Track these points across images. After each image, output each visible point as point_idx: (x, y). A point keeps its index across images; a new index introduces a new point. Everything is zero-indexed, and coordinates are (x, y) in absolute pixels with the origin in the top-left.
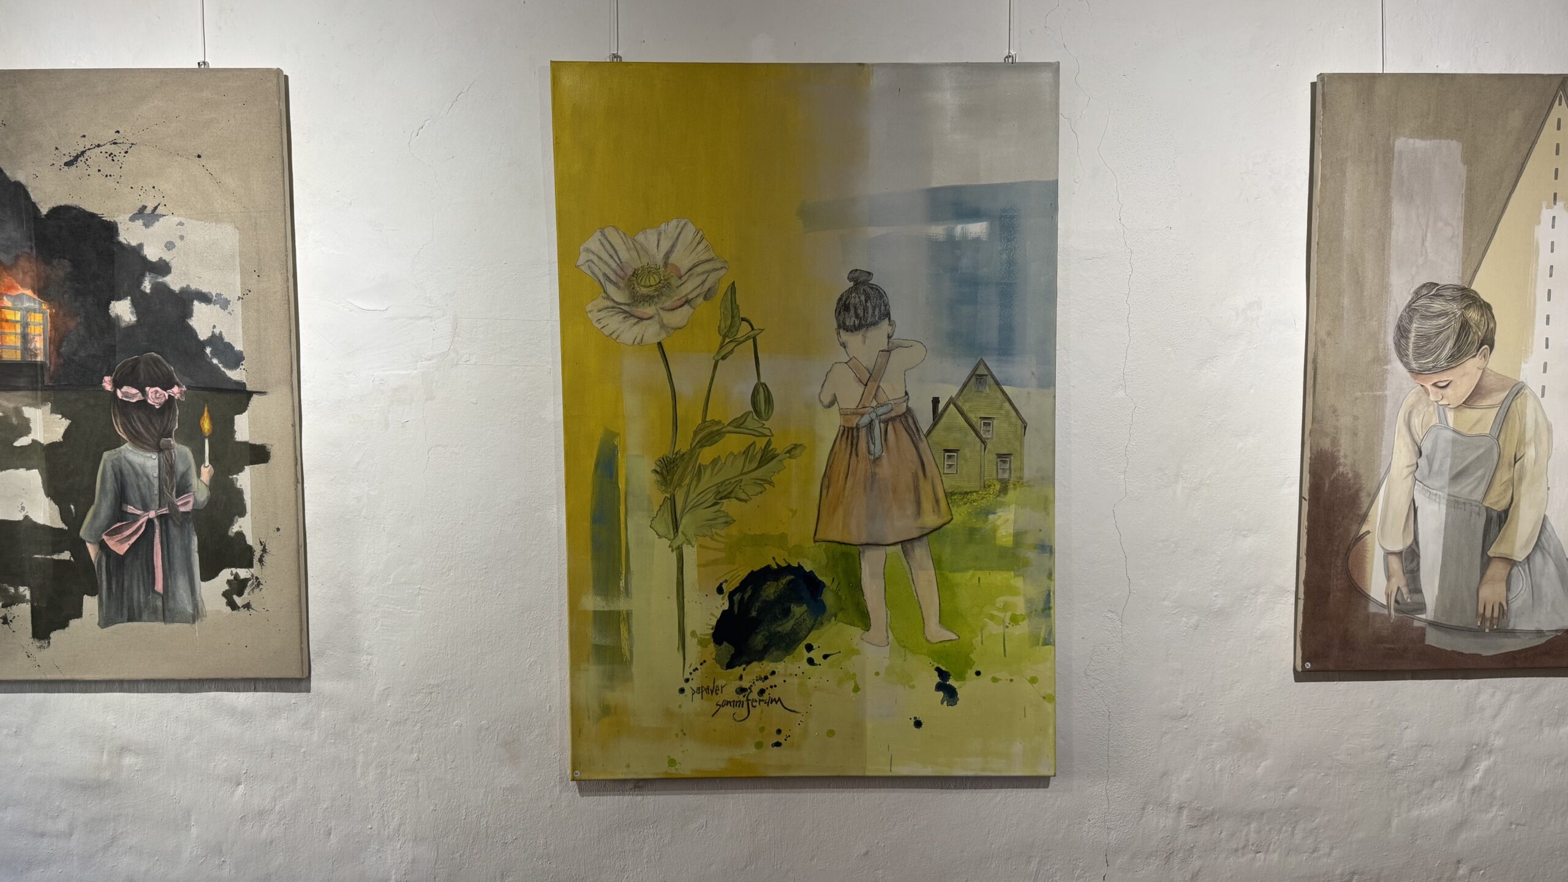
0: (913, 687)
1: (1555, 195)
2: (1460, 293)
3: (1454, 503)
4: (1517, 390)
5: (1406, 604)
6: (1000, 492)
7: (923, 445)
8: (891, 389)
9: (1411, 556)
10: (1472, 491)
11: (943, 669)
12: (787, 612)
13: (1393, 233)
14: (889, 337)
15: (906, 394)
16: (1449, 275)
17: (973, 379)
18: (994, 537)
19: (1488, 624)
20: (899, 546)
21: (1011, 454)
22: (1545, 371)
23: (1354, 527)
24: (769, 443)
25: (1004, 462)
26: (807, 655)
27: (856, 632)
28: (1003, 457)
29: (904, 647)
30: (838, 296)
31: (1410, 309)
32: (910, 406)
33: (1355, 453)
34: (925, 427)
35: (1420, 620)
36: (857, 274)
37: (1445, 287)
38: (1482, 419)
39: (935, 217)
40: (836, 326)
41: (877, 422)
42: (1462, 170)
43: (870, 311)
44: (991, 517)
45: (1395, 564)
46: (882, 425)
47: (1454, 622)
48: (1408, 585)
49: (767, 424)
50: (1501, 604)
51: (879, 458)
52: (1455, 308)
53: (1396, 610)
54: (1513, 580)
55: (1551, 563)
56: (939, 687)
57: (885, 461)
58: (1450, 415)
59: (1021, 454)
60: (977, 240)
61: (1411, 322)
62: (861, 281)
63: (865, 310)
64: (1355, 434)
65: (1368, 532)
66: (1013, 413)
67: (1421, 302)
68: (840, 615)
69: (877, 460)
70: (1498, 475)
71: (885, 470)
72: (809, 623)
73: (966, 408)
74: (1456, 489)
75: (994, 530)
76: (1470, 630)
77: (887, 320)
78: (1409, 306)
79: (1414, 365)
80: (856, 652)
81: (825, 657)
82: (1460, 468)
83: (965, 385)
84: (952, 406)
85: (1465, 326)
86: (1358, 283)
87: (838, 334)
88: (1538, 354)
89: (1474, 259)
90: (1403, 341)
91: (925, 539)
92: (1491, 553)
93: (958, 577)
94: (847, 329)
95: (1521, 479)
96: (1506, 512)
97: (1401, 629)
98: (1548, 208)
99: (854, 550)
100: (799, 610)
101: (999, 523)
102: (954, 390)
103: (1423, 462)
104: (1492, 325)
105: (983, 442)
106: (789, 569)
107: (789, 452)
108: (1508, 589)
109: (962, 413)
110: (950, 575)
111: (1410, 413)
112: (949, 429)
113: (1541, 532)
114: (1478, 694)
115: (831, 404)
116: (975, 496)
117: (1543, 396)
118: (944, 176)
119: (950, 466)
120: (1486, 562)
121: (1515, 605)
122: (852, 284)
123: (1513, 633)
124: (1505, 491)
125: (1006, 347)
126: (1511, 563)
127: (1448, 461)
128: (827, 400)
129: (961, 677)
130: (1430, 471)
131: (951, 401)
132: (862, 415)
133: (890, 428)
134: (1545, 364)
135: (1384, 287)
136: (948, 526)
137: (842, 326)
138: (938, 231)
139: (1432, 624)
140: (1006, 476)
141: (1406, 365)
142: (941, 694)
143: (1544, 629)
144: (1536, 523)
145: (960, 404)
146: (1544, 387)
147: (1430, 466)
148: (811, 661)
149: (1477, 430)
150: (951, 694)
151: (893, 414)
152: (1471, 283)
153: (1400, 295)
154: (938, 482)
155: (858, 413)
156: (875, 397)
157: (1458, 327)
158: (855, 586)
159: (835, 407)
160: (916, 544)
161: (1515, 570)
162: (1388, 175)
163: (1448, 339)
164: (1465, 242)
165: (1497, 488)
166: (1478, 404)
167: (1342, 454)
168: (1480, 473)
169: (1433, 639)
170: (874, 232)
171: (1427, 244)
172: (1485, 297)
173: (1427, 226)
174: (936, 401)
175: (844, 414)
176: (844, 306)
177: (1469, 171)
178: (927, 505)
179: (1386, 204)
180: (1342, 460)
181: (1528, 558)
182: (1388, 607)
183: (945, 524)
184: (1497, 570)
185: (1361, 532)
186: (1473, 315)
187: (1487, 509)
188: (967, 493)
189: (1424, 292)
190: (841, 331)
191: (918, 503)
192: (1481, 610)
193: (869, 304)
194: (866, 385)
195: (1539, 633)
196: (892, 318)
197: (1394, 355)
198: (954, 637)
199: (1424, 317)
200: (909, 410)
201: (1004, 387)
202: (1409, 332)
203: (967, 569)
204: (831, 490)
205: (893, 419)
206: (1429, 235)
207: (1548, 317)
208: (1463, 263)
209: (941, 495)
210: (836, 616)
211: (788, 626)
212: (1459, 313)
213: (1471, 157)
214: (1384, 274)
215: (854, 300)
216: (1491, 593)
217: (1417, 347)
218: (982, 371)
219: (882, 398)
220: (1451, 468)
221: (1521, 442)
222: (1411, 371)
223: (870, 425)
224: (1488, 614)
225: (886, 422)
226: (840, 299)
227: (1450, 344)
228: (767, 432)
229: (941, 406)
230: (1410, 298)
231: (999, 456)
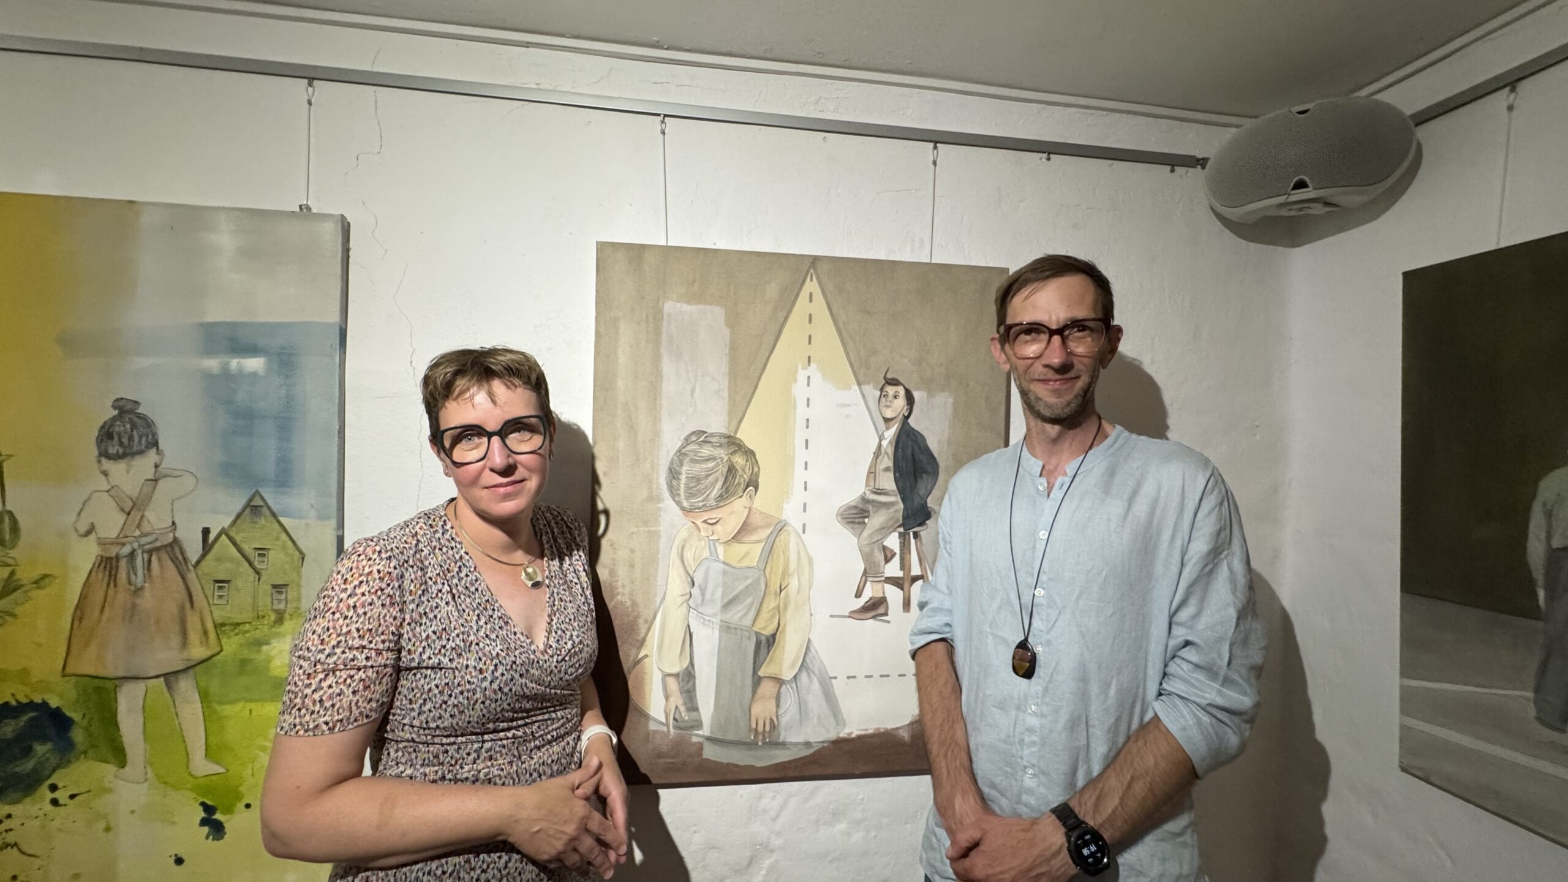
0: (174, 823)
1: (809, 357)
2: (726, 441)
3: (727, 628)
4: (781, 527)
5: (684, 721)
6: (275, 622)
7: (191, 576)
8: (156, 518)
9: (688, 677)
10: (741, 618)
11: (209, 803)
12: (28, 751)
13: (664, 385)
14: (156, 466)
15: (174, 523)
16: (717, 423)
17: (248, 510)
18: (268, 669)
19: (760, 737)
20: (162, 679)
21: (287, 585)
22: (805, 510)
23: (633, 652)
24: (12, 573)
25: (280, 593)
26: (50, 796)
27: (110, 769)
28: (278, 588)
29: (166, 783)
30: (101, 424)
31: (681, 454)
32: (177, 535)
33: (633, 583)
34: (193, 557)
35: (697, 735)
36: (121, 403)
37: (712, 435)
38: (751, 552)
39: (209, 350)
40: (96, 453)
41: (139, 552)
42: (726, 332)
43: (136, 440)
44: (265, 648)
45: (673, 684)
46: (146, 556)
47: (730, 737)
48: (685, 704)
49: (13, 553)
50: (771, 720)
51: (142, 588)
52: (722, 453)
53: (674, 727)
54: (783, 696)
55: (815, 680)
56: (204, 822)
57: (147, 593)
58: (720, 549)
59: (299, 585)
60: (254, 375)
61: (682, 465)
62: (126, 409)
63: (131, 438)
64: (632, 566)
65: (646, 656)
66: (290, 544)
67: (689, 448)
68: (90, 753)
69: (138, 591)
70: (765, 605)
71: (147, 601)
72: (54, 761)
73: (238, 539)
74: (727, 616)
75: (269, 660)
76: (744, 743)
77: (154, 450)
78: (679, 451)
79: (685, 504)
80: (109, 791)
81: (72, 797)
82: (731, 596)
83: (239, 516)
84: (223, 536)
85: (731, 470)
86: (632, 428)
87: (99, 462)
88: (798, 496)
89: (739, 408)
90: (674, 482)
91: (191, 672)
92: (761, 673)
93: (227, 710)
94: (109, 457)
95: (786, 606)
96: (774, 636)
97: (680, 744)
98: (804, 368)
99: (109, 685)
100: (41, 749)
101: (274, 653)
102: (227, 522)
103: (696, 591)
104: (756, 469)
105: (258, 572)
106: (31, 706)
107: (36, 582)
108: (778, 706)
109: (235, 544)
110: (218, 708)
111: (683, 546)
112: (219, 560)
113: (806, 653)
114: (760, 798)
115: (88, 533)
116: (247, 627)
117: (804, 532)
118: (217, 312)
119: (221, 597)
120: (757, 681)
121: (784, 720)
122: (116, 412)
123: (783, 745)
124: (772, 617)
125: (284, 479)
126: (780, 682)
127: (720, 590)
128: (83, 528)
129: (229, 810)
130: (703, 600)
131: (223, 532)
132: (124, 544)
133: (154, 558)
134: (805, 505)
135: (656, 434)
136: (218, 657)
137: (104, 454)
138: (212, 364)
139: (708, 739)
140: (282, 606)
141: (678, 503)
142: (206, 829)
143: (812, 741)
144: (801, 647)
145: (232, 534)
146: (804, 525)
147: (703, 594)
148: (55, 802)
149: (746, 563)
150: (217, 829)
151: (158, 544)
152: (736, 432)
153: (671, 440)
154: (206, 612)
155: (119, 542)
156: (138, 526)
157: (725, 470)
158: (110, 721)
159: (93, 537)
160: (181, 676)
161: (784, 687)
162: (658, 332)
163: (717, 480)
164: (730, 396)
165: (764, 615)
166: (747, 539)
167: (620, 583)
168: (749, 601)
169: (711, 753)
170: (142, 362)
171: (695, 395)
172: (749, 444)
173: (696, 380)
174: (206, 532)
175: (101, 543)
176: (106, 434)
177: (732, 333)
178: (194, 636)
179: (657, 360)
180: (620, 590)
181: (795, 677)
182: (667, 724)
183: (213, 656)
184: (767, 688)
185: (641, 655)
186: (739, 460)
187: (756, 633)
188: (238, 624)
189: (694, 438)
190: (103, 460)
191: (184, 633)
192: (754, 726)
193: (135, 433)
194: (129, 514)
195: (808, 744)
196: (161, 446)
197: (666, 494)
198: (222, 770)
199: (693, 461)
200: (176, 540)
201: (281, 519)
202: (680, 474)
203: (238, 700)
204: (84, 623)
205: (158, 549)
206: (698, 389)
207: (806, 463)
208: (729, 414)
209: (210, 625)
210: (85, 752)
211: (29, 765)
212: (726, 458)
213: (733, 320)
214: (656, 420)
215: (118, 428)
216: (762, 710)
217: (688, 488)
218: (257, 502)
219: (146, 528)
220: (723, 597)
221: (785, 574)
222: (683, 509)
223: (132, 555)
224: (760, 729)
225: (150, 552)
226: (103, 427)
227: (719, 484)
228: (10, 561)
229: (212, 537)
230: (680, 443)
231: (275, 586)
